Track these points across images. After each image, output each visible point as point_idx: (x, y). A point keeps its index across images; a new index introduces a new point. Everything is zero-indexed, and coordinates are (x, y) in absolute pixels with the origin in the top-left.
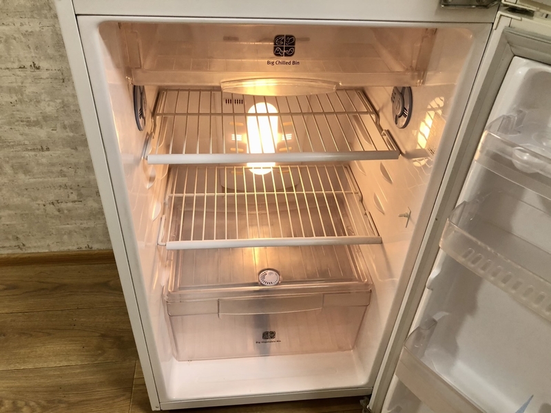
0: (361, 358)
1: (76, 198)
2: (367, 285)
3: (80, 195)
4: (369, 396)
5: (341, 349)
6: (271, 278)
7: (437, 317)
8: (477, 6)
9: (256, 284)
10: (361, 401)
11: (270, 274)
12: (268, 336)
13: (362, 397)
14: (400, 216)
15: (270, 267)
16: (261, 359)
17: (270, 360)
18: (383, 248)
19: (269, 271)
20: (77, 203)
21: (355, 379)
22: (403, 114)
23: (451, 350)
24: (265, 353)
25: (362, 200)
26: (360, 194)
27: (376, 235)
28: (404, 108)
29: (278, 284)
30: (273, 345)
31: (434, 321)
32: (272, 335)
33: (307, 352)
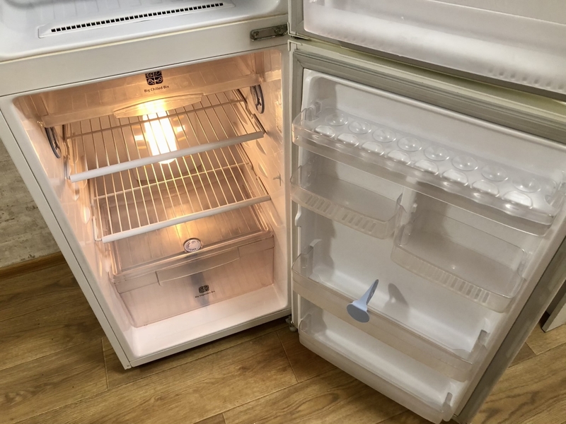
0: (280, 288)
1: (8, 218)
2: (269, 232)
3: (11, 213)
4: (291, 315)
5: (264, 285)
6: (194, 245)
7: (312, 245)
8: (276, 36)
9: (184, 253)
10: (287, 320)
11: (193, 242)
12: (204, 289)
13: (287, 317)
14: (274, 179)
15: (192, 237)
16: (203, 309)
17: (210, 308)
18: (272, 202)
19: (192, 241)
20: (10, 221)
21: (278, 304)
22: (259, 103)
23: (329, 264)
24: (205, 304)
25: (253, 168)
26: (250, 164)
27: (266, 194)
28: (258, 99)
29: (200, 249)
30: (210, 296)
31: (312, 247)
32: (207, 288)
33: (238, 295)
